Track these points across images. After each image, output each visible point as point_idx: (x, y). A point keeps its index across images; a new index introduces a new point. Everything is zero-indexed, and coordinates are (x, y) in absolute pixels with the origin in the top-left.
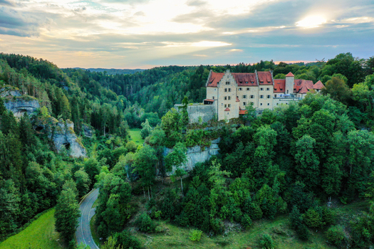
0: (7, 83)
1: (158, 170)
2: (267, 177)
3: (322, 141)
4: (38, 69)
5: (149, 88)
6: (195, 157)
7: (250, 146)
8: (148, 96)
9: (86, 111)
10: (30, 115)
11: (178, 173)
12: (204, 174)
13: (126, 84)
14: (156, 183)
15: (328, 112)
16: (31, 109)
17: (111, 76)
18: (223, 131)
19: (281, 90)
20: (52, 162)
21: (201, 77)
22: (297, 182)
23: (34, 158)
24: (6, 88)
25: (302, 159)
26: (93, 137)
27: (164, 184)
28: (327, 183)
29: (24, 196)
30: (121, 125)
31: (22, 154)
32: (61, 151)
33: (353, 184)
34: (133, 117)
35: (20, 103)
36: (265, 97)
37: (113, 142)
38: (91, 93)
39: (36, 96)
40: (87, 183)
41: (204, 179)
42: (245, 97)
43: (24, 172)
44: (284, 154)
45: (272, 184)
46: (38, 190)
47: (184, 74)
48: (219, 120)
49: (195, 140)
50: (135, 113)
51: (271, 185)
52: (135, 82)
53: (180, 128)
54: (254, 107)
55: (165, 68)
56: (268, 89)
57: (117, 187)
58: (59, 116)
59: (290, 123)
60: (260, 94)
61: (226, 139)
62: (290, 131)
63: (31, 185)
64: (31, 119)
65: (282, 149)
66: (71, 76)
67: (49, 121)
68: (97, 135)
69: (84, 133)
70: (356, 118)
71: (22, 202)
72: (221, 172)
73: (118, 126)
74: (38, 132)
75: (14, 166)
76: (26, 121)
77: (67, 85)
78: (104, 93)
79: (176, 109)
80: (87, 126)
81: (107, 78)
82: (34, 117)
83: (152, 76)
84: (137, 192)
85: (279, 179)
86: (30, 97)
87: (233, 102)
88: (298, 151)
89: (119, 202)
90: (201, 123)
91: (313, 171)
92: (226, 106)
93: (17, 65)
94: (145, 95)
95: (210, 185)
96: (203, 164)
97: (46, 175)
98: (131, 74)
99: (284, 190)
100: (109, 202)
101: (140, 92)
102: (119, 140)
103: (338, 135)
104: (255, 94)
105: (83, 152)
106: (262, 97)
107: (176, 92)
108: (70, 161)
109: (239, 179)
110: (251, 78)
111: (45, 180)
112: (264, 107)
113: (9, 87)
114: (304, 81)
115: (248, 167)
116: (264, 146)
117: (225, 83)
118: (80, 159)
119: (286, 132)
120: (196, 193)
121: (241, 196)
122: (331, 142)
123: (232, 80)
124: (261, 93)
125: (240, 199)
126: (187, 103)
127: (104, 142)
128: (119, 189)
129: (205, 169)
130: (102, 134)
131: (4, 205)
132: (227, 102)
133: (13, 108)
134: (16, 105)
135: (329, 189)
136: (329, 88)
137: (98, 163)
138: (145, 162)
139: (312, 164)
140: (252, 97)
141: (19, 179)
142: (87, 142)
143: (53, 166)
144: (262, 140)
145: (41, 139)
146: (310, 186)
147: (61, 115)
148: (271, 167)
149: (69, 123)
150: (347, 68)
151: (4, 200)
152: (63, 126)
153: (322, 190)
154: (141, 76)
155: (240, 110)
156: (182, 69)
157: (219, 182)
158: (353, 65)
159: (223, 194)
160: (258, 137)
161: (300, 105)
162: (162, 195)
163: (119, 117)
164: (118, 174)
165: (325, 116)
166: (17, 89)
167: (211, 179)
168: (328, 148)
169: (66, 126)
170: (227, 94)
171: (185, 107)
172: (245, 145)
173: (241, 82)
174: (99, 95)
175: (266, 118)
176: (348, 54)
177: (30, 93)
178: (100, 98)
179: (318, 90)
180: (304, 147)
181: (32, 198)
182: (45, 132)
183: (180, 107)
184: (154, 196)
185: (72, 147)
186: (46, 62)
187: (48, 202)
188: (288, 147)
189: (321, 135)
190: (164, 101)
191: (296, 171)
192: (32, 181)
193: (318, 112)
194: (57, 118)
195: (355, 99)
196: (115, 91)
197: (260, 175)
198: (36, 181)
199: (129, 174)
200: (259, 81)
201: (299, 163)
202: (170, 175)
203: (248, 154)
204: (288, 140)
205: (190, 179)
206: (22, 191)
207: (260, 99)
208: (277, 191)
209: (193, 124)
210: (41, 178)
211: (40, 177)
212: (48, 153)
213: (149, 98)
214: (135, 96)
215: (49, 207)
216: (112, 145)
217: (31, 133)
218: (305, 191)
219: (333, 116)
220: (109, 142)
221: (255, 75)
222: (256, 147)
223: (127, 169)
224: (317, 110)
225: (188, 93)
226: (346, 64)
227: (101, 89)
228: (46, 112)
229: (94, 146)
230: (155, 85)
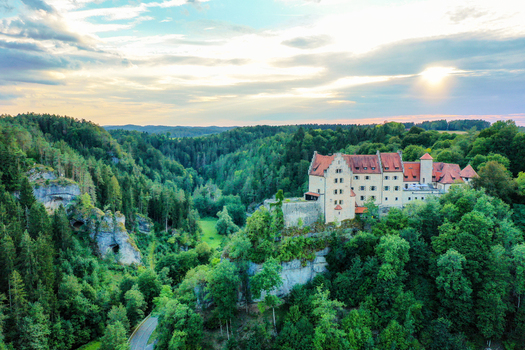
0: (38, 162)
1: (240, 294)
2: (396, 309)
3: (475, 259)
4: (79, 134)
5: (229, 159)
6: (294, 276)
7: (371, 262)
8: (227, 169)
9: (142, 196)
10: (67, 205)
11: (269, 300)
12: (306, 303)
13: (196, 151)
14: (237, 312)
15: (482, 215)
16: (69, 196)
17: (176, 140)
18: (332, 238)
19: (414, 177)
20: (95, 274)
21: (301, 144)
22: (440, 320)
23: (71, 270)
24: (37, 169)
25: (447, 285)
26: (151, 233)
27: (249, 315)
28: (485, 321)
29: (55, 326)
30: (190, 215)
31: (55, 263)
32: (106, 255)
34: (205, 201)
35: (54, 188)
36: (392, 188)
37: (178, 241)
38: (149, 166)
39: (76, 179)
40: (141, 308)
41: (306, 309)
42: (362, 188)
43: (56, 290)
44: (420, 274)
45: (404, 321)
46: (74, 316)
47: (277, 139)
48: (326, 223)
49: (293, 250)
50: (208, 195)
51: (402, 322)
52: (210, 149)
53: (273, 236)
54: (376, 203)
55: (250, 129)
56: (395, 178)
57: (183, 320)
58: (106, 207)
59: (428, 229)
60: (385, 185)
61: (338, 251)
62: (428, 240)
63: (65, 309)
64: (68, 211)
65: (419, 267)
66: (121, 143)
67: (93, 215)
68: (156, 230)
69: (138, 228)
71: (52, 334)
72: (330, 302)
73: (185, 217)
74: (77, 229)
75: (44, 283)
76: (61, 215)
77: (117, 156)
78: (167, 165)
79: (267, 206)
80: (142, 217)
81: (171, 143)
82: (73, 208)
83: (233, 140)
84: (211, 326)
85: (413, 313)
86: (68, 180)
87: (346, 197)
88: (441, 273)
89: (186, 343)
90: (301, 227)
91: (463, 302)
92: (336, 202)
93: (51, 128)
94: (222, 169)
95: (314, 320)
96: (304, 287)
97: (86, 294)
98: (204, 136)
99: (422, 329)
100: (171, 343)
101: (216, 163)
102: (187, 238)
103: (498, 250)
104: (378, 185)
105: (136, 257)
106: (387, 188)
107: (266, 166)
108: (119, 270)
109: (355, 311)
110: (372, 161)
111: (85, 301)
112: (392, 203)
113: (41, 167)
114: (447, 165)
115: (368, 293)
116: (392, 264)
117: (334, 171)
118: (132, 267)
119: (422, 243)
120: (294, 331)
121: (359, 337)
122: (489, 260)
123: (345, 166)
124: (386, 183)
125: (358, 342)
126: (282, 199)
127: (166, 240)
128: (186, 323)
129: (308, 294)
130: (162, 228)
131: (28, 341)
132: (338, 197)
133: (44, 196)
134: (49, 192)
135: (487, 330)
136: (483, 178)
137: (157, 276)
138: (222, 285)
139: (461, 292)
140: (373, 188)
141: (50, 302)
142: (143, 242)
143: (96, 278)
144: (388, 255)
145: (81, 239)
146: (460, 323)
147: (109, 206)
148: (402, 295)
149: (120, 216)
150: (509, 143)
151: (29, 334)
152: (110, 221)
153: (477, 330)
154: (217, 141)
155: (356, 206)
156: (274, 130)
157: (327, 317)
158: (517, 139)
159: (333, 334)
160: (383, 251)
161: (442, 202)
162: (246, 331)
163: (186, 204)
164: (185, 298)
165: (479, 223)
166: (51, 169)
167: (315, 312)
168: (484, 268)
169: (114, 220)
170: (339, 186)
171: (279, 204)
172: (363, 261)
173: (357, 168)
174: (160, 168)
175: (394, 221)
176: (509, 121)
177: (69, 174)
178: (161, 173)
179: (467, 179)
180: (449, 268)
181: (65, 328)
182: (87, 229)
183: (272, 205)
184: (235, 333)
185: (121, 251)
186: (89, 123)
187: (86, 333)
188: (426, 266)
189: (474, 249)
190: (249, 179)
191: (438, 300)
192: (66, 303)
193: (468, 215)
194: (102, 209)
195: (521, 193)
196: (182, 162)
197: (385, 306)
198: (71, 304)
199: (201, 299)
200: (383, 167)
201: (443, 290)
202: (259, 304)
203: (369, 274)
204: (426, 255)
205: (285, 308)
206: (53, 319)
207: (385, 192)
208: (412, 332)
209: (290, 229)
210: (80, 299)
211: (78, 298)
212: (89, 260)
213: (228, 173)
214: (209, 168)
215: (89, 341)
216: (177, 245)
217: (67, 233)
218: (452, 332)
219: (490, 222)
220: (172, 240)
221: (377, 158)
222: (380, 264)
223: (197, 291)
224: (466, 212)
226: (506, 138)
227: (164, 160)
228: (89, 201)
229: (152, 246)
230: (237, 154)
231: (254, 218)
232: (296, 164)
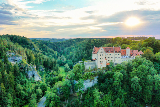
0: (9, 49)
1: (71, 90)
2: (119, 95)
3: (142, 79)
4: (22, 41)
5: (68, 48)
6: (88, 84)
7: (111, 80)
8: (68, 52)
9: (41, 60)
10: (18, 63)
11: (80, 92)
12: (91, 93)
13: (58, 46)
14: (70, 96)
15: (145, 66)
16: (19, 60)
17: (52, 43)
18: (99, 73)
19: (124, 54)
20: (27, 84)
21: (90, 44)
22: (132, 98)
23: (19, 83)
24: (9, 51)
25: (134, 87)
26: (44, 71)
27: (74, 96)
28: (146, 98)
29: (14, 100)
30: (56, 66)
31: (15, 81)
32: (30, 78)
33: (157, 98)
34: (61, 62)
35: (14, 57)
36: (118, 58)
37: (53, 74)
38: (44, 50)
39: (21, 55)
40: (41, 94)
41: (91, 95)
42: (109, 58)
43: (15, 89)
44: (126, 84)
45: (121, 98)
46: (20, 97)
47: (83, 43)
48: (98, 68)
49: (87, 77)
50: (62, 60)
51: (120, 98)
52: (62, 45)
53: (81, 72)
54: (113, 62)
55: (75, 39)
56: (119, 54)
57: (54, 98)
58: (30, 63)
59: (129, 70)
61: (101, 77)
62: (128, 73)
63: (18, 95)
64: (19, 64)
65: (126, 82)
66: (35, 44)
67: (26, 65)
68: (46, 70)
69: (40, 70)
70: (157, 68)
71: (13, 103)
72: (99, 92)
74: (21, 70)
75: (11, 87)
76: (17, 66)
77: (34, 48)
78: (49, 50)
79: (80, 63)
80: (42, 66)
81: (50, 43)
82: (20, 64)
83: (69, 43)
84: (62, 100)
85: (124, 96)
86: (19, 55)
87: (104, 60)
88: (132, 84)
89: (55, 105)
90: (90, 70)
91: (139, 92)
92: (101, 62)
93: (14, 39)
94: (66, 52)
95: (94, 98)
96: (91, 88)
97: (24, 90)
98: (61, 41)
99: (127, 100)
100: (50, 105)
101: (64, 50)
102: (55, 73)
103: (150, 76)
104: (113, 56)
105: (40, 79)
106: (116, 57)
107: (79, 51)
108: (34, 83)
109: (106, 95)
110: (111, 49)
111: (24, 92)
112: (117, 62)
114: (134, 51)
115: (110, 90)
116: (118, 81)
117: (100, 52)
118: (39, 82)
120: (88, 101)
121: (108, 103)
122: (147, 79)
123: (103, 51)
124: (116, 56)
125: (107, 104)
126: (84, 61)
127: (49, 73)
128: (55, 99)
129: (92, 90)
130: (48, 70)
131: (6, 105)
132: (101, 60)
133: (11, 60)
134: (13, 59)
135: (146, 101)
136: (145, 54)
137: (46, 84)
138: (66, 87)
139: (138, 89)
140: (112, 58)
141: (13, 93)
142: (42, 74)
144: (116, 78)
145: (23, 73)
146: (138, 99)
147: (31, 63)
148: (120, 90)
149: (35, 66)
150: (153, 44)
151: (6, 102)
152: (32, 67)
153: (143, 101)
154: (65, 43)
155: (107, 63)
156: (82, 40)
157: (98, 97)
158: (156, 43)
159: (100, 102)
160: (115, 77)
161: (133, 62)
162: (73, 101)
163: (55, 62)
164: (54, 91)
165: (144, 68)
166: (13, 52)
167: (94, 95)
168: (145, 82)
169: (33, 67)
170: (101, 57)
171: (83, 62)
172: (109, 80)
173: (107, 51)
174: (47, 51)
175: (118, 68)
176: (153, 37)
177: (19, 53)
178: (47, 53)
179: (140, 55)
180: (135, 82)
181: (18, 100)
182: (24, 70)
183: (81, 63)
184: (70, 102)
185: (35, 77)
186: (25, 37)
187: (24, 102)
188: (128, 81)
189: (142, 76)
190: (74, 54)
191: (132, 92)
192: (18, 93)
194: (29, 64)
195: (157, 59)
196: (54, 49)
197: (115, 94)
198: (20, 93)
199: (59, 91)
200: (115, 51)
201: (133, 89)
202: (77, 93)
203: (111, 84)
204: (128, 78)
205: (85, 94)
206: (14, 98)
207: (115, 59)
208: (124, 101)
209: (87, 70)
210: (22, 92)
212: (25, 79)
213: (68, 53)
214: (62, 51)
215: (25, 104)
217: (18, 71)
218: (136, 101)
219: (147, 68)
220: (51, 73)
221: (113, 48)
222: (114, 81)
223: (58, 89)
224: (140, 65)
225: (85, 51)
226: (152, 42)
228: (25, 61)
229: (45, 75)
230: (71, 47)
231: (76, 66)
232: (89, 50)
